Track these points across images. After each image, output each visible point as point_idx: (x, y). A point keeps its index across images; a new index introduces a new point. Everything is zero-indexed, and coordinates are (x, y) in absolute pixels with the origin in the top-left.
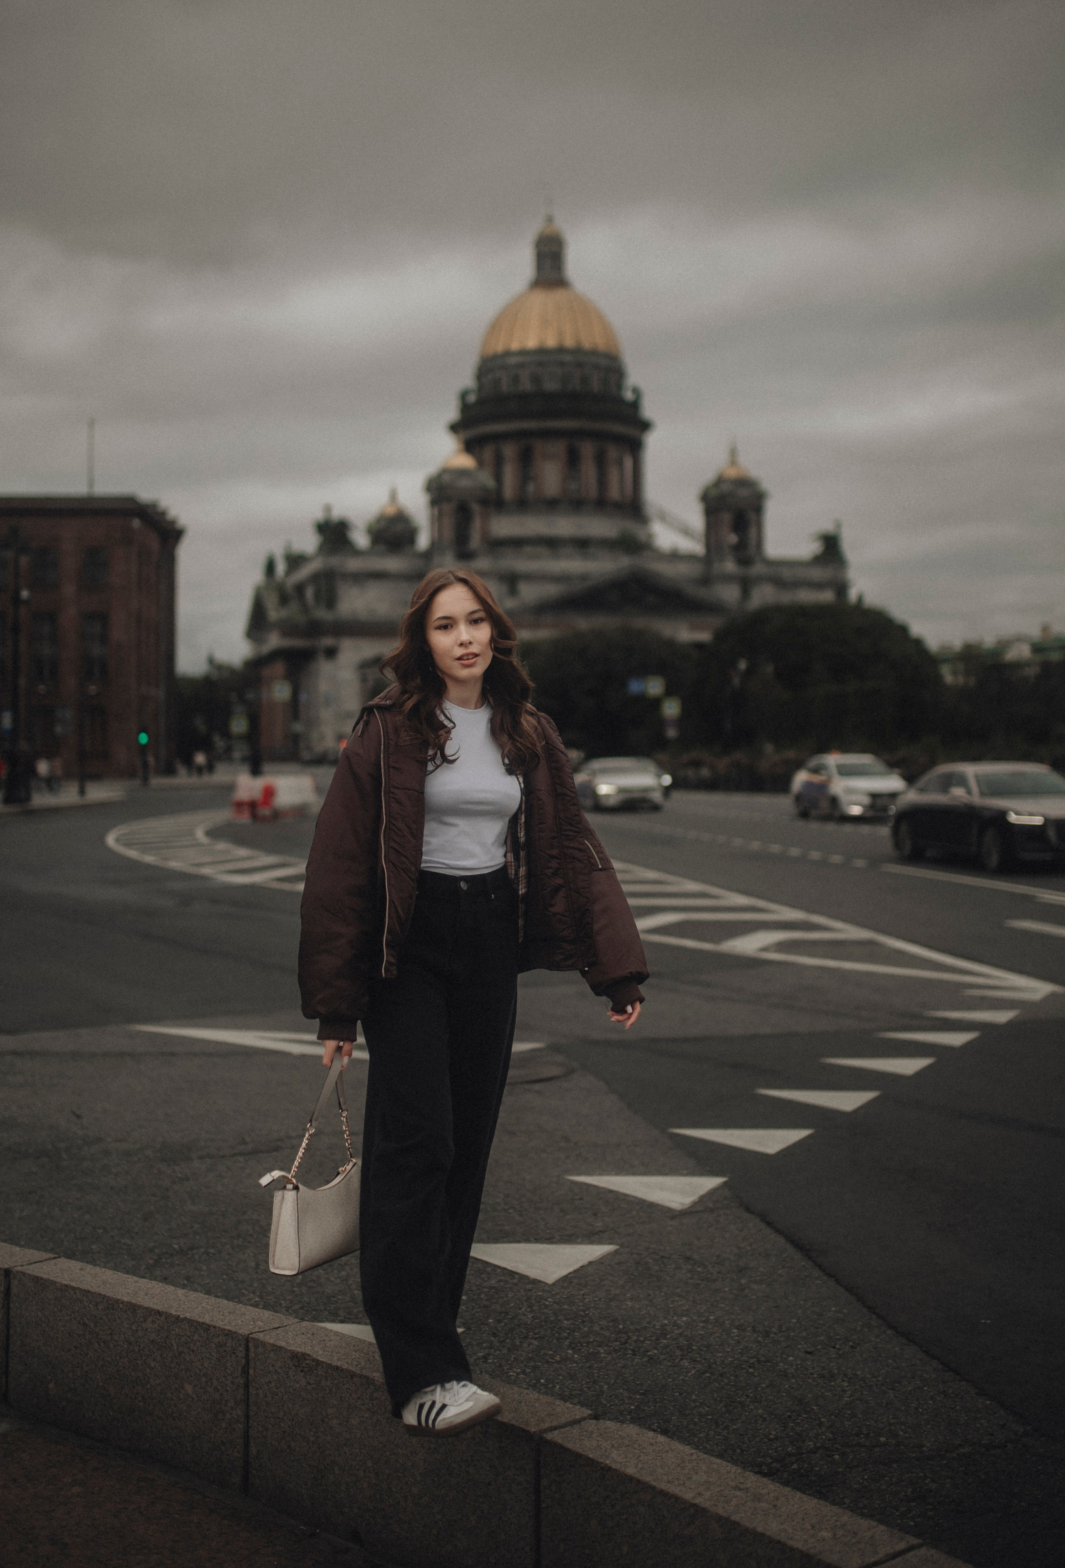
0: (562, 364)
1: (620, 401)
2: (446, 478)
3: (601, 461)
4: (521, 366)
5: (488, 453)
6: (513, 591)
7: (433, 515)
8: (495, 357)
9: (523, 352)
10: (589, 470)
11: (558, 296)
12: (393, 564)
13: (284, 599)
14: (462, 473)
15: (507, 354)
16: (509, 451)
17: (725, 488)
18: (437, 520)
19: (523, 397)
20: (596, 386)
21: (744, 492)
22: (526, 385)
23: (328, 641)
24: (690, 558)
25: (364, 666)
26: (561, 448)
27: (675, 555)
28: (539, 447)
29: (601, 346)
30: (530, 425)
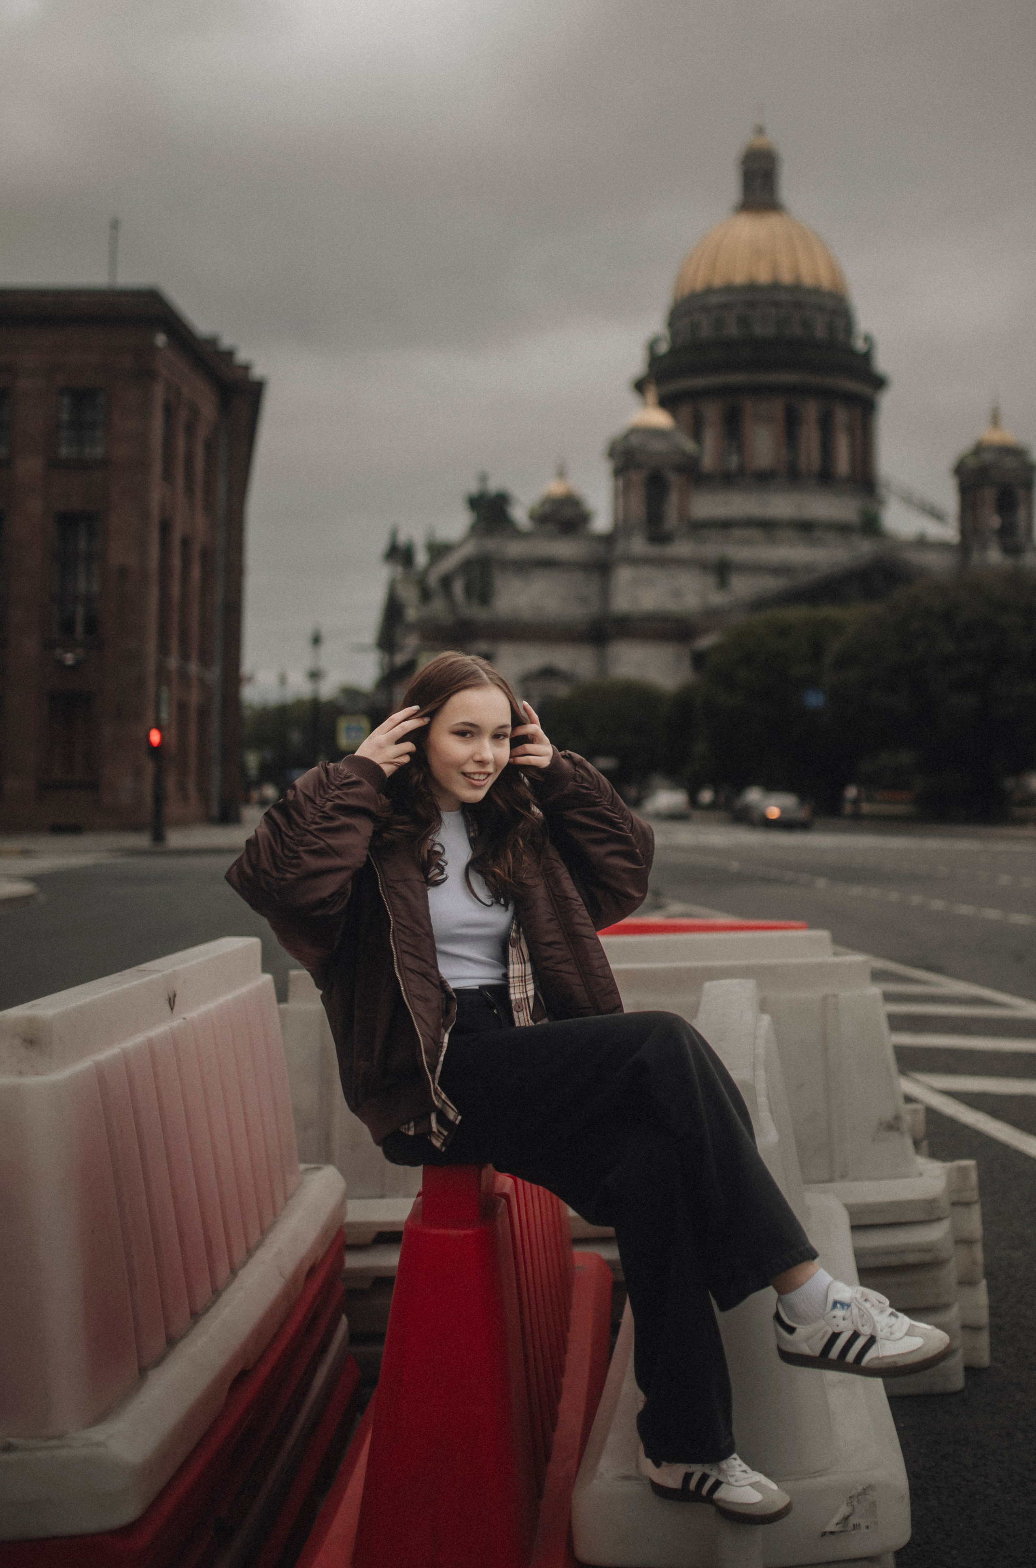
0: (776, 304)
1: (851, 351)
2: (635, 440)
3: (826, 425)
4: (726, 306)
5: (686, 410)
6: (722, 585)
7: (616, 490)
9: (729, 289)
10: (809, 437)
11: (770, 222)
12: (566, 549)
13: (426, 595)
14: (656, 433)
15: (709, 291)
16: (712, 411)
17: (987, 457)
18: (621, 495)
19: (727, 344)
20: (820, 332)
21: (1010, 463)
22: (732, 330)
23: (482, 647)
24: (942, 546)
25: (527, 680)
26: (776, 407)
27: (922, 543)
28: (749, 406)
29: (826, 282)
30: (738, 379)
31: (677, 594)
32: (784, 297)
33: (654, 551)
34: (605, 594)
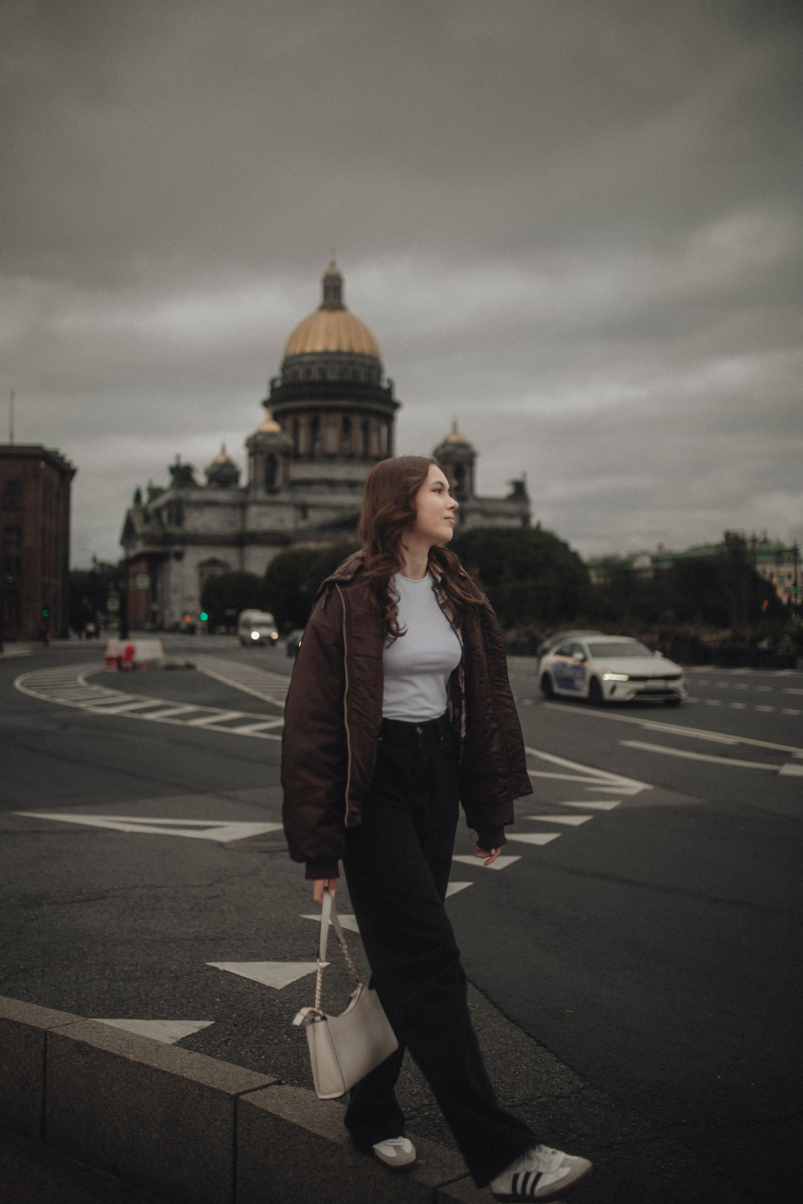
0: (340, 363)
1: (379, 388)
2: (260, 438)
3: (365, 428)
4: (312, 363)
5: (289, 422)
6: (305, 516)
7: (251, 464)
8: (294, 356)
9: (314, 354)
10: (357, 434)
11: (338, 316)
12: (223, 496)
13: (147, 519)
14: (271, 435)
15: (303, 354)
16: (303, 420)
17: (449, 448)
18: (253, 466)
19: (313, 384)
20: (363, 378)
21: (461, 452)
22: (315, 376)
23: (177, 548)
25: (202, 566)
26: (339, 419)
28: (324, 418)
29: (367, 350)
30: (318, 403)
31: (281, 521)
32: (344, 358)
33: (269, 498)
34: (244, 520)
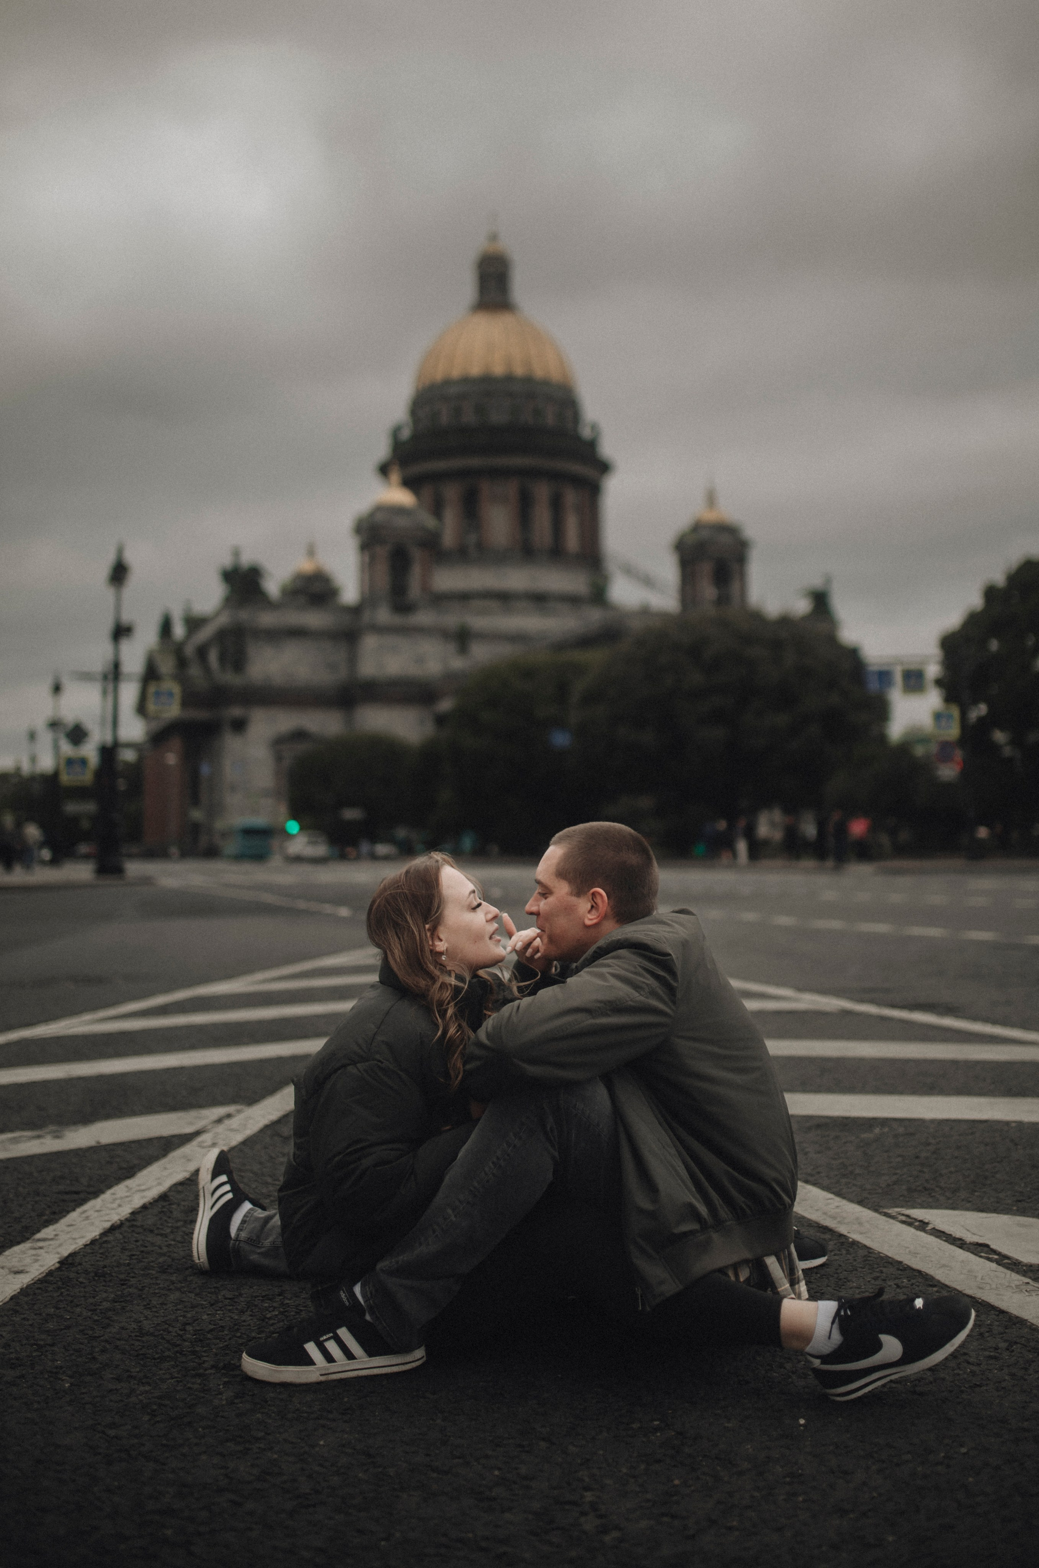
0: (510, 394)
1: (577, 438)
2: (380, 517)
3: (557, 505)
4: (464, 396)
5: (428, 490)
6: (462, 651)
7: (363, 564)
8: (433, 386)
9: (466, 380)
10: (542, 517)
11: (504, 320)
12: (314, 619)
13: (182, 663)
14: (398, 510)
15: (447, 382)
16: (452, 492)
17: (705, 534)
18: (367, 568)
19: (465, 431)
20: (550, 419)
21: (723, 539)
22: (469, 418)
23: (236, 712)
25: (279, 743)
26: (511, 488)
27: (645, 611)
28: (486, 488)
29: (555, 375)
30: (475, 462)
32: (517, 388)
33: (397, 620)
34: (352, 660)
